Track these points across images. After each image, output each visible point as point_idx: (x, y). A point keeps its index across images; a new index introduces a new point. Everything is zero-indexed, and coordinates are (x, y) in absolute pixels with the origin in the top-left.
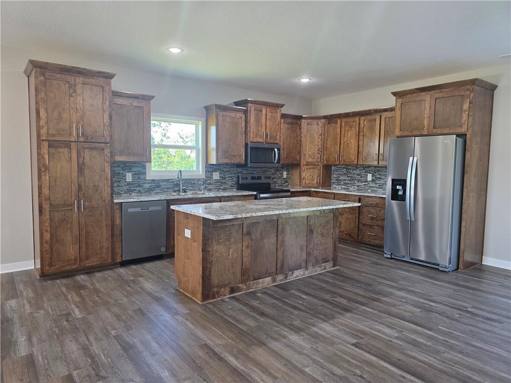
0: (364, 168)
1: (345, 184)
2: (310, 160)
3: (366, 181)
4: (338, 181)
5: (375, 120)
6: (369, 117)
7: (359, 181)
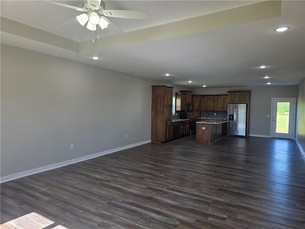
0: (213, 111)
1: (206, 116)
2: (196, 109)
3: (214, 115)
4: (204, 116)
5: (219, 98)
6: (217, 97)
7: (211, 115)
